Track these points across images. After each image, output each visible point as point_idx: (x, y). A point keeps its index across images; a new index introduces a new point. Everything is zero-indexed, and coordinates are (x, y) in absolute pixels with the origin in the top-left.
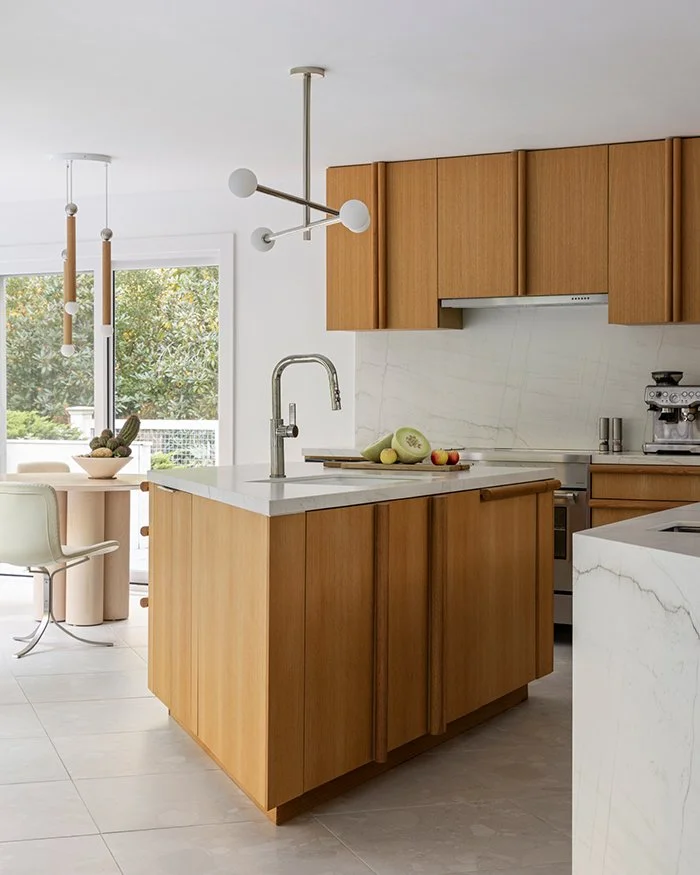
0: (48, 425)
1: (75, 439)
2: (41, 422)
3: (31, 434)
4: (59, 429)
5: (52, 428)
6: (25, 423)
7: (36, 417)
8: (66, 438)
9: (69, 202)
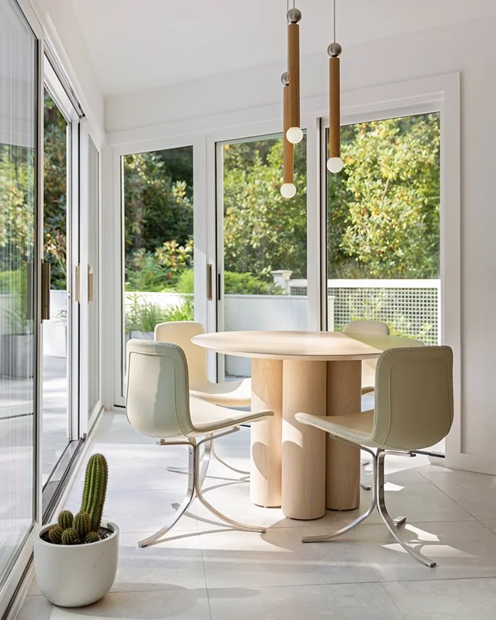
0: (259, 284)
1: (280, 294)
2: (253, 282)
3: (246, 290)
4: (267, 287)
5: (262, 286)
6: (242, 282)
7: (250, 278)
8: (273, 294)
9: (291, 7)
